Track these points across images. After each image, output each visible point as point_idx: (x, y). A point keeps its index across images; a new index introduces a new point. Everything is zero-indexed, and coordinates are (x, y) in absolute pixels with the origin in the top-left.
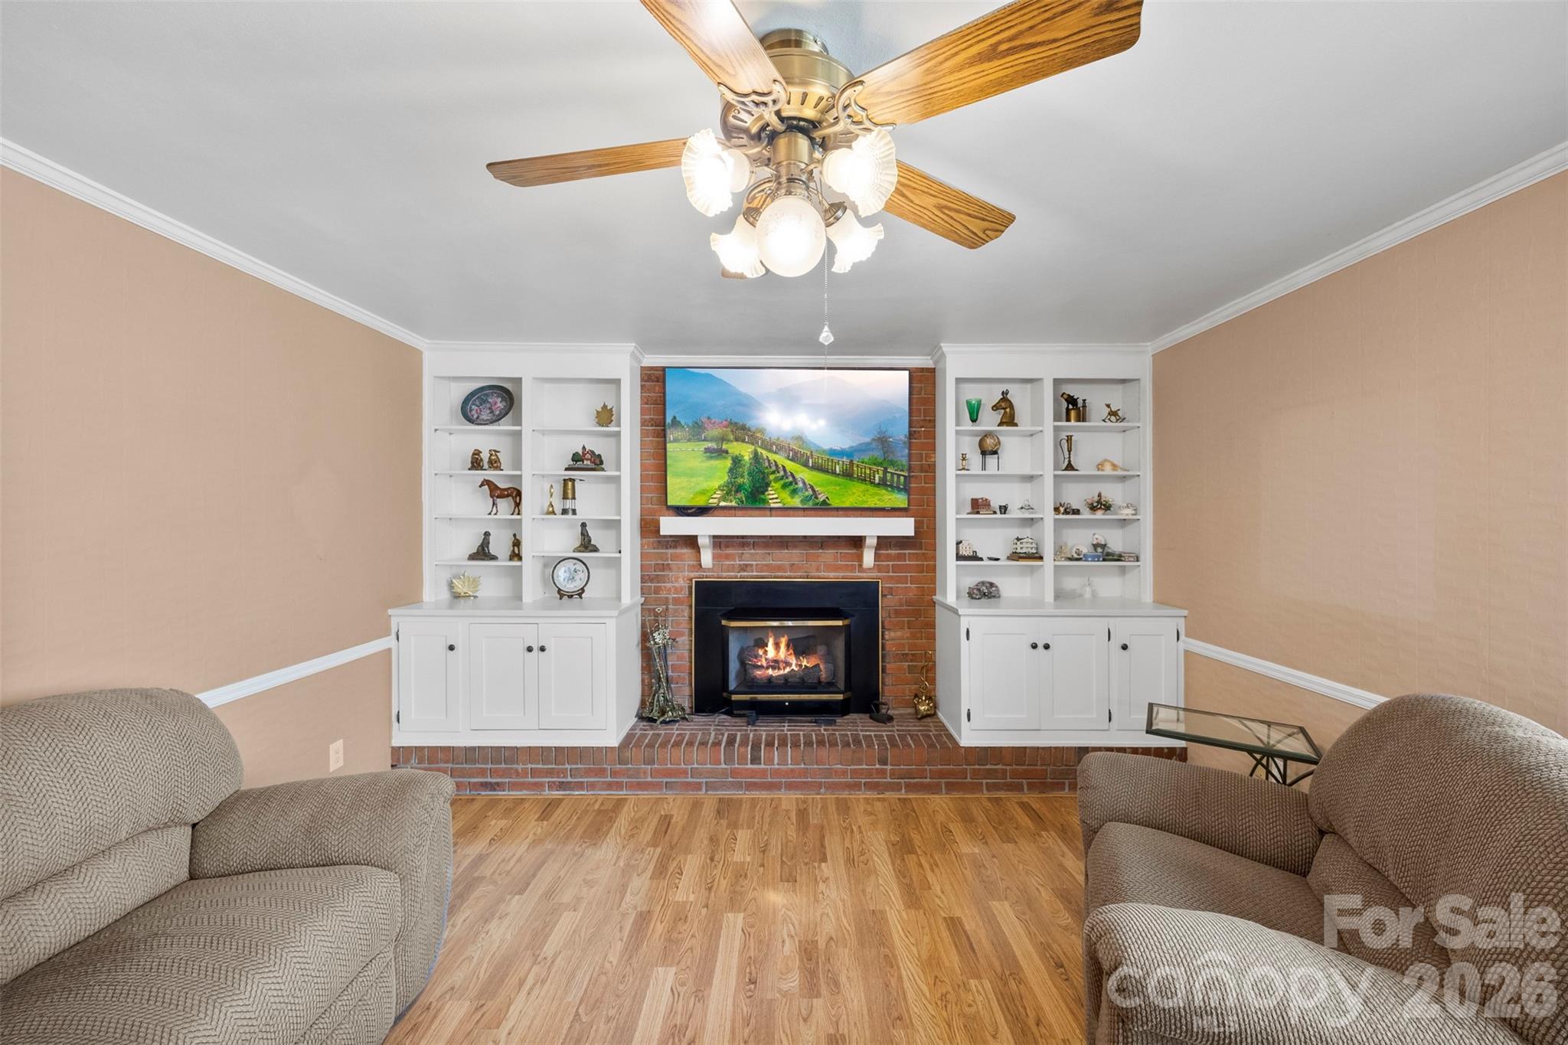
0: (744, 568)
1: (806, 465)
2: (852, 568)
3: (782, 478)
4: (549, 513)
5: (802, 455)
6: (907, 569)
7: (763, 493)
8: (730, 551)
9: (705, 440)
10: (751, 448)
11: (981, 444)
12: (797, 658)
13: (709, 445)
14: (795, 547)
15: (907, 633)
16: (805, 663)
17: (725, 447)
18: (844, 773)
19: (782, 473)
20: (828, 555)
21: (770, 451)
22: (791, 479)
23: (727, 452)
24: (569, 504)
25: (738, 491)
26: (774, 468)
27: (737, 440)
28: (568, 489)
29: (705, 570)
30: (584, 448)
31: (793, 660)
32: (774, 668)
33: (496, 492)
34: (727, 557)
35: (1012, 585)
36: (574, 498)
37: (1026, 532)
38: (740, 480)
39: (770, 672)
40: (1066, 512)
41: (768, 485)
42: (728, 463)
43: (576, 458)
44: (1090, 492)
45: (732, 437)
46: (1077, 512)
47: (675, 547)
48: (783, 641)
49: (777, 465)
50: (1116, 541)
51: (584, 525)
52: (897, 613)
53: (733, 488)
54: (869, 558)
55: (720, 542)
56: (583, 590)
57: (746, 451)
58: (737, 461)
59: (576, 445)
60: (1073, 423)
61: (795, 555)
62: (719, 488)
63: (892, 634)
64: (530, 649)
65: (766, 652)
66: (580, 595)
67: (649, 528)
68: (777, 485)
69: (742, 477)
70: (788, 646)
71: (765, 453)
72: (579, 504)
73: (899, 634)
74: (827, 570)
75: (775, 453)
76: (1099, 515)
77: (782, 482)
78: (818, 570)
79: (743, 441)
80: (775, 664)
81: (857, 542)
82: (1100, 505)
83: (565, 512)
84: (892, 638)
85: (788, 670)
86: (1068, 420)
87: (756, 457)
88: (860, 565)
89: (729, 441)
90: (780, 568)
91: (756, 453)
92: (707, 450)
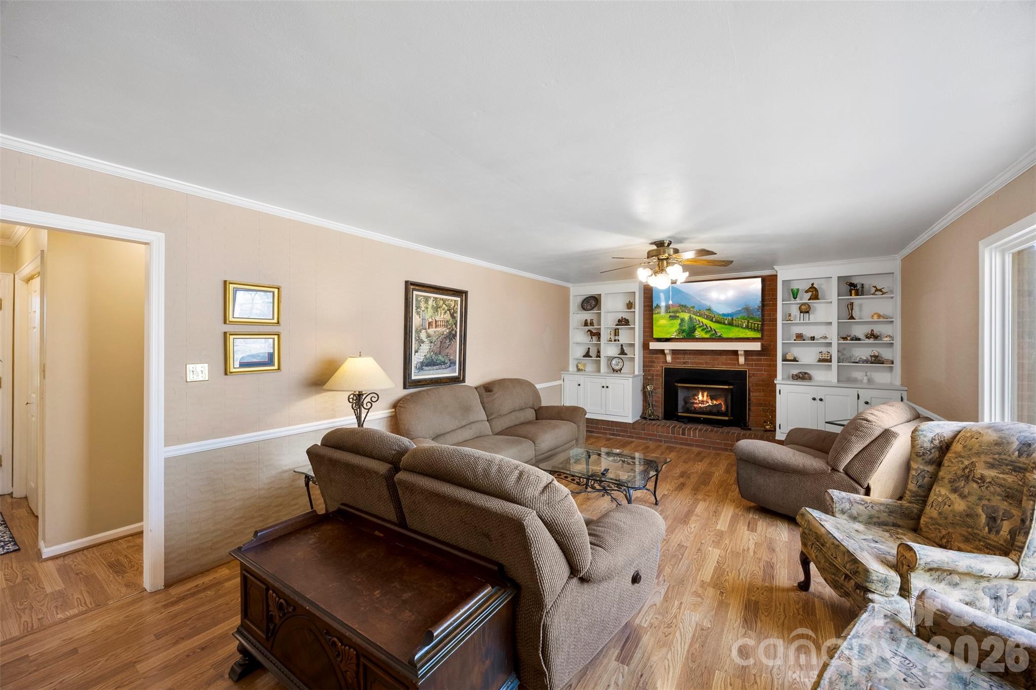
0: (685, 363)
1: (712, 321)
2: (735, 365)
3: (701, 326)
4: (609, 341)
5: (710, 317)
6: (762, 365)
7: (693, 333)
8: (678, 356)
9: (670, 312)
10: (688, 315)
11: (800, 308)
12: (712, 400)
13: (671, 314)
14: (707, 355)
15: (762, 394)
16: (715, 402)
17: (677, 315)
18: (721, 444)
19: (702, 324)
20: (723, 358)
21: (697, 315)
22: (705, 327)
23: (678, 317)
24: (617, 338)
25: (683, 333)
26: (698, 323)
27: (682, 312)
28: (616, 332)
29: (668, 363)
30: (622, 317)
31: (710, 402)
32: (702, 404)
33: (592, 334)
34: (678, 358)
35: (819, 375)
36: (618, 335)
37: (824, 350)
38: (684, 328)
39: (700, 405)
40: (852, 340)
41: (695, 329)
42: (679, 321)
43: (619, 321)
44: (867, 329)
45: (680, 311)
46: (859, 339)
47: (657, 354)
48: (705, 394)
49: (699, 321)
50: (886, 354)
51: (622, 345)
52: (757, 385)
53: (681, 331)
54: (742, 360)
55: (674, 352)
56: (621, 369)
57: (686, 316)
58: (682, 320)
59: (619, 316)
60: (853, 297)
61: (708, 358)
62: (675, 332)
63: (754, 394)
64: (603, 387)
65: (698, 398)
66: (620, 371)
67: (645, 346)
68: (699, 330)
69: (685, 326)
70: (707, 396)
71: (694, 316)
72: (620, 338)
73: (758, 394)
74: (721, 366)
75: (699, 316)
76: (871, 341)
77: (702, 328)
78: (718, 365)
79: (685, 312)
80: (702, 402)
81: (735, 353)
82: (873, 336)
83: (615, 341)
85: (707, 404)
86: (851, 295)
87: (690, 318)
88: (738, 363)
89: (679, 312)
90: (701, 363)
91: (690, 317)
92: (670, 316)
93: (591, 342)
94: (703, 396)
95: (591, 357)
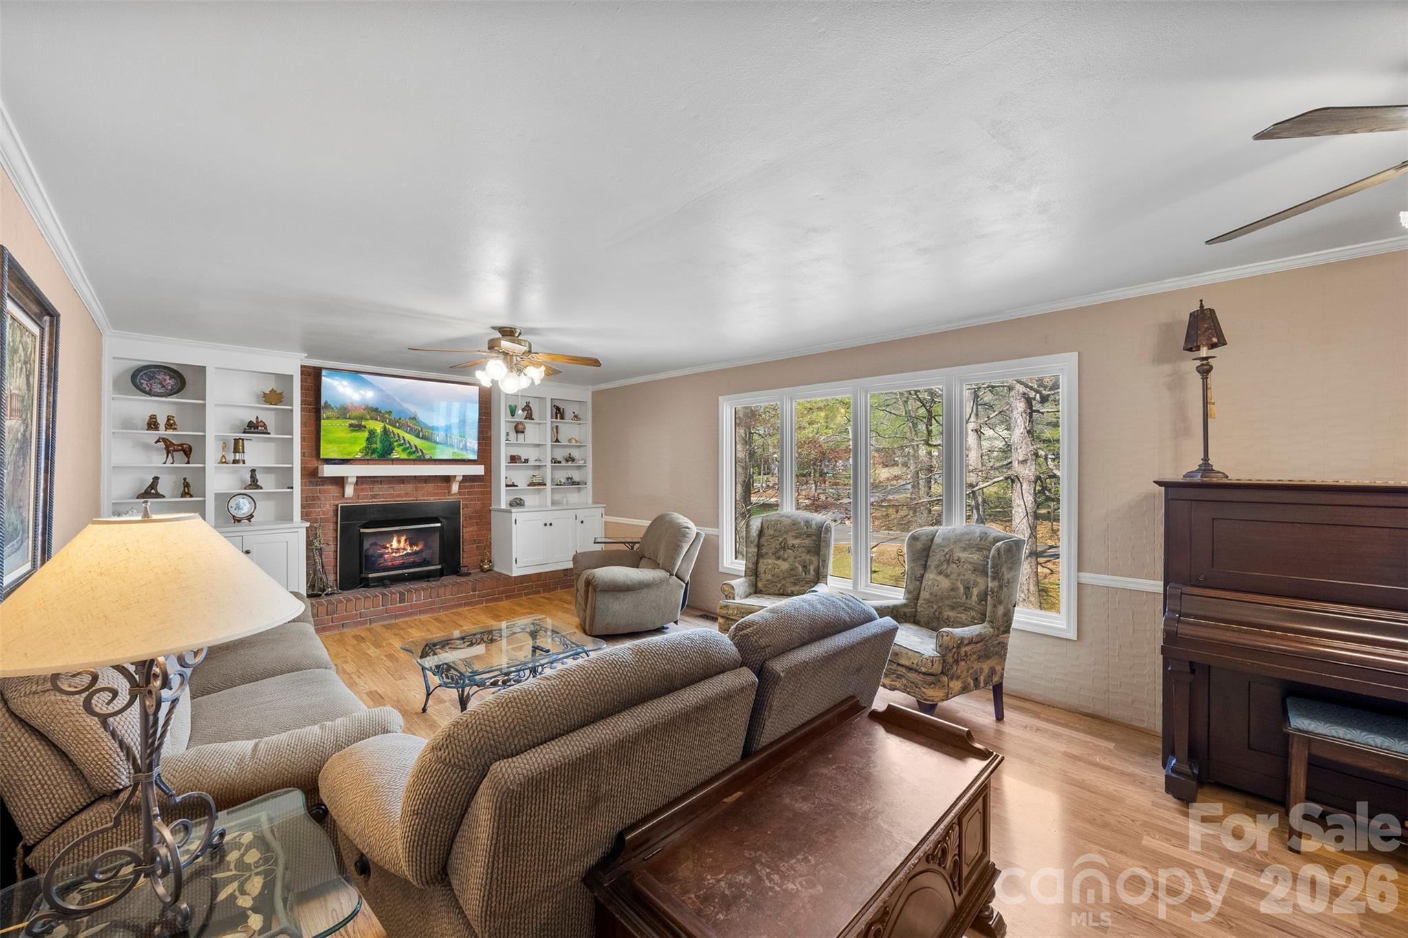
0: (374, 497)
1: (418, 436)
2: (444, 494)
3: (402, 445)
4: (221, 462)
5: (416, 430)
6: (476, 493)
7: (390, 454)
8: (364, 486)
9: (350, 418)
10: (382, 425)
11: (516, 427)
12: (411, 546)
13: (353, 422)
14: (409, 483)
15: (475, 528)
16: (415, 548)
17: (363, 423)
19: (402, 441)
20: (430, 487)
21: (395, 426)
22: (408, 445)
23: (365, 427)
24: (238, 456)
25: (372, 453)
26: (397, 438)
27: (372, 419)
28: (237, 446)
29: (347, 499)
30: (257, 418)
31: (409, 548)
32: (396, 553)
33: (170, 448)
34: (363, 490)
35: (530, 500)
36: (243, 452)
37: (536, 472)
38: (374, 446)
39: (394, 554)
40: (555, 463)
41: (393, 449)
42: (366, 434)
43: (250, 425)
44: (566, 452)
45: (368, 417)
46: (560, 462)
47: (323, 485)
48: (403, 539)
49: (399, 436)
50: (576, 476)
51: (253, 471)
52: (470, 518)
53: (369, 450)
54: (455, 488)
55: (361, 480)
56: (252, 516)
57: (378, 427)
58: (372, 433)
59: (251, 416)
60: (559, 420)
61: (409, 487)
62: (360, 452)
65: (391, 545)
66: (249, 520)
67: (311, 475)
68: (399, 449)
69: (376, 443)
70: (406, 540)
71: (391, 428)
72: (247, 457)
73: (471, 529)
74: (429, 497)
75: (398, 428)
76: (570, 464)
77: (402, 447)
78: (423, 496)
79: (376, 420)
80: (398, 550)
81: (448, 479)
82: (570, 459)
83: (235, 462)
84: (467, 531)
85: (405, 552)
86: (557, 418)
87: (385, 430)
88: (449, 492)
89: (367, 419)
90: (399, 495)
91: (385, 428)
92: (351, 425)
93: (165, 465)
94: (399, 542)
95: (163, 497)
